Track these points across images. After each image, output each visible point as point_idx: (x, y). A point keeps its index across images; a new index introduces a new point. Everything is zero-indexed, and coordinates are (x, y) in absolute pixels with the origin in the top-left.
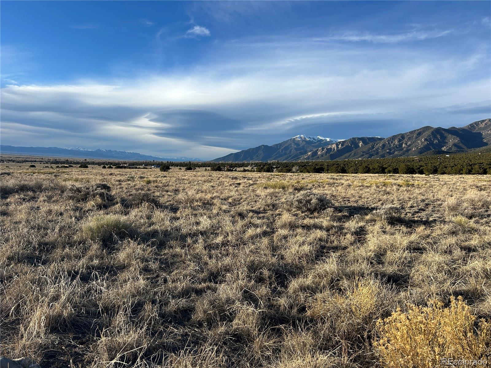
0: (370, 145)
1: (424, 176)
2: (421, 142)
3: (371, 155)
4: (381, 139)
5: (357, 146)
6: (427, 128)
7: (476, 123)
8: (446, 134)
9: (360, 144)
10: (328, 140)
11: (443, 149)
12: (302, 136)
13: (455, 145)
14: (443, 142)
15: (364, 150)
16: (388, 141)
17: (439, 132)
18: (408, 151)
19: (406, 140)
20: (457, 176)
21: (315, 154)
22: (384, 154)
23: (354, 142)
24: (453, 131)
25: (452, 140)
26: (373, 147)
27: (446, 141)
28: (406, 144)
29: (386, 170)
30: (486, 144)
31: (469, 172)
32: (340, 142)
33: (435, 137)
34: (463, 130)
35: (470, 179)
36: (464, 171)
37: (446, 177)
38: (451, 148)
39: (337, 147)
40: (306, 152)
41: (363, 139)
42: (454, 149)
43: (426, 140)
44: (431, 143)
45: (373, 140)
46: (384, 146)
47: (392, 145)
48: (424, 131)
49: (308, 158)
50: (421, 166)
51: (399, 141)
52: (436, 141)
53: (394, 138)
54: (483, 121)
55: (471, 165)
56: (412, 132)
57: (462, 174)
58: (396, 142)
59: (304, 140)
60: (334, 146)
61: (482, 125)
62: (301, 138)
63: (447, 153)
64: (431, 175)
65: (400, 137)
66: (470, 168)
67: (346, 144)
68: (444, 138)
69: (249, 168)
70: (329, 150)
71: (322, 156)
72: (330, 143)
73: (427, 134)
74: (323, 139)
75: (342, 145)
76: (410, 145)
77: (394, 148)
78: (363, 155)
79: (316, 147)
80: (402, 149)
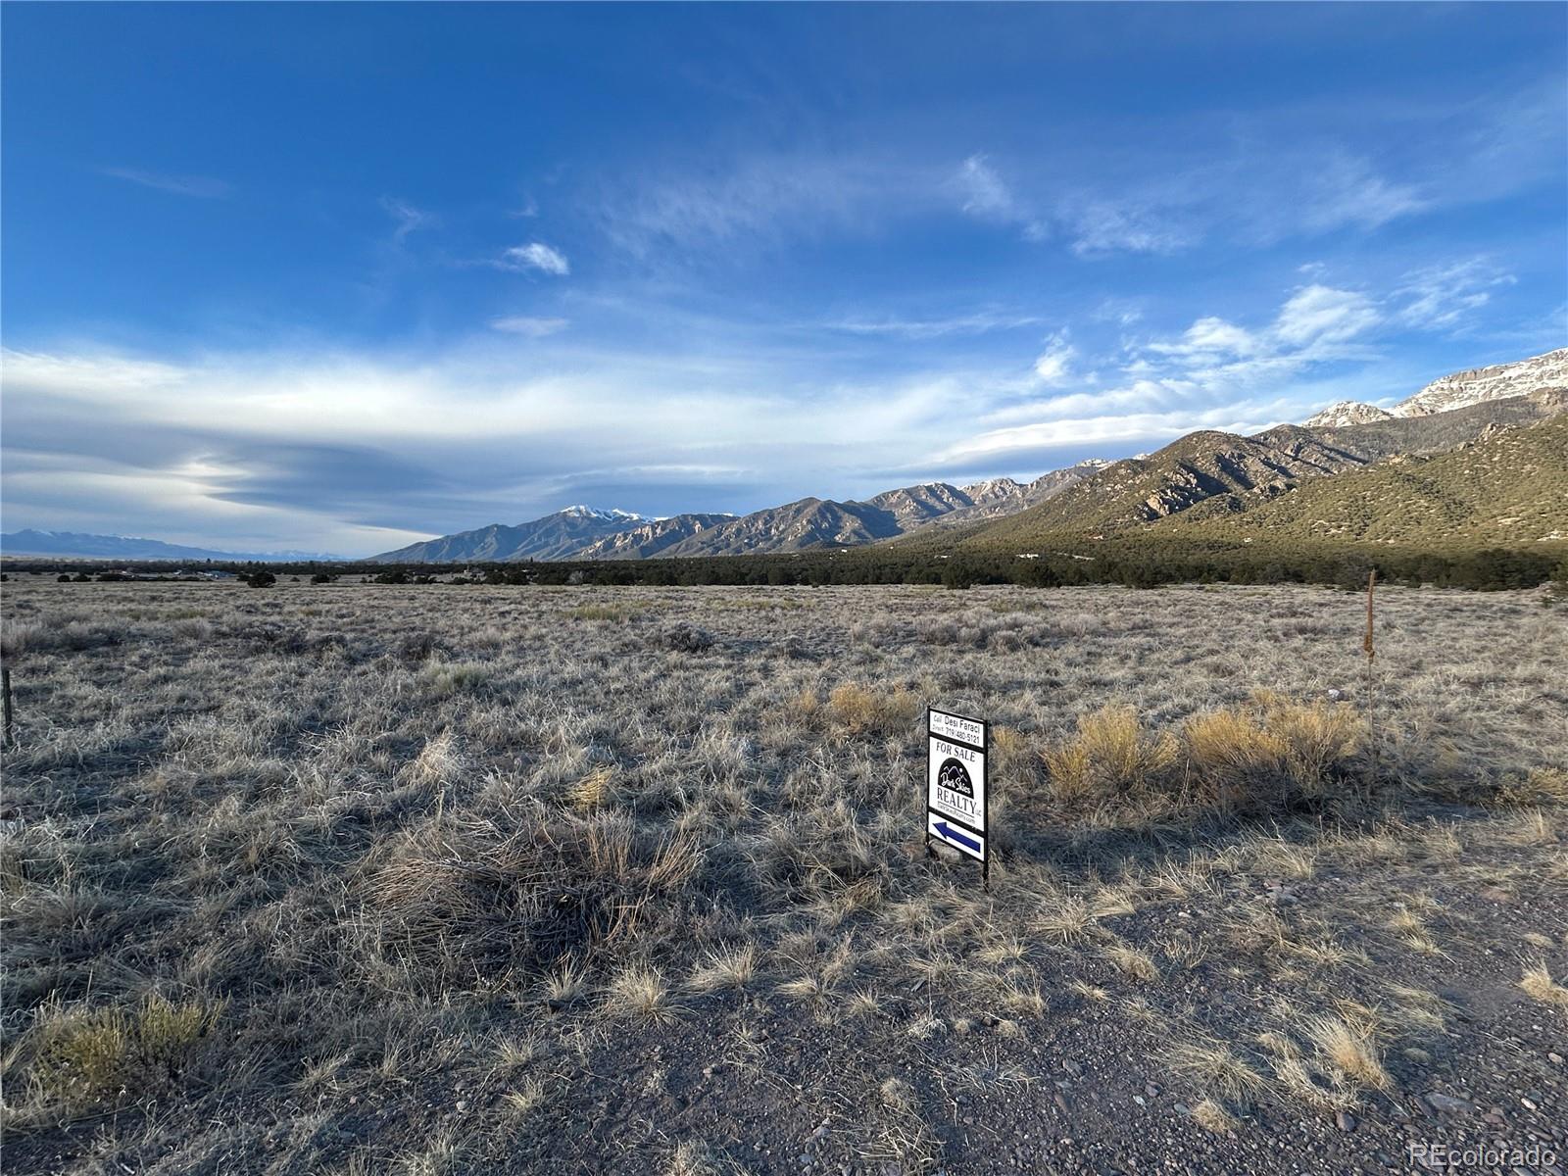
0: (714, 531)
1: (810, 587)
2: (802, 527)
3: (718, 549)
4: (733, 519)
5: (691, 531)
6: (811, 501)
7: (884, 495)
8: (840, 513)
9: (697, 526)
10: (635, 517)
11: (837, 538)
12: (582, 507)
13: (854, 532)
14: (836, 527)
15: (704, 539)
16: (747, 522)
17: (829, 508)
18: (780, 541)
19: (776, 520)
20: (860, 588)
21: (609, 545)
22: (740, 547)
23: (685, 524)
24: (851, 508)
25: (850, 524)
26: (720, 534)
27: (842, 524)
28: (777, 528)
29: (747, 578)
30: (901, 531)
31: (877, 581)
32: (658, 523)
33: (824, 518)
34: (865, 506)
35: (878, 591)
36: (870, 578)
37: (844, 590)
38: (848, 538)
39: (654, 533)
40: (591, 542)
41: (700, 518)
42: (854, 539)
43: (809, 522)
44: (818, 528)
45: (719, 519)
46: (739, 531)
47: (753, 529)
48: (806, 507)
49: (596, 553)
50: (803, 569)
51: (765, 524)
52: (825, 525)
53: (755, 517)
54: (895, 492)
55: (879, 568)
56: (785, 508)
57: (866, 584)
58: (760, 525)
59: (587, 517)
60: (647, 530)
61: (893, 500)
62: (580, 511)
63: (843, 545)
64: (821, 587)
65: (766, 515)
66: (878, 572)
67: (669, 527)
68: (837, 519)
69: (466, 575)
70: (638, 538)
71: (625, 549)
72: (640, 524)
73: (810, 510)
74: (626, 515)
75: (663, 529)
76: (784, 530)
77: (756, 536)
78: (702, 549)
79: (612, 530)
80: (771, 539)
